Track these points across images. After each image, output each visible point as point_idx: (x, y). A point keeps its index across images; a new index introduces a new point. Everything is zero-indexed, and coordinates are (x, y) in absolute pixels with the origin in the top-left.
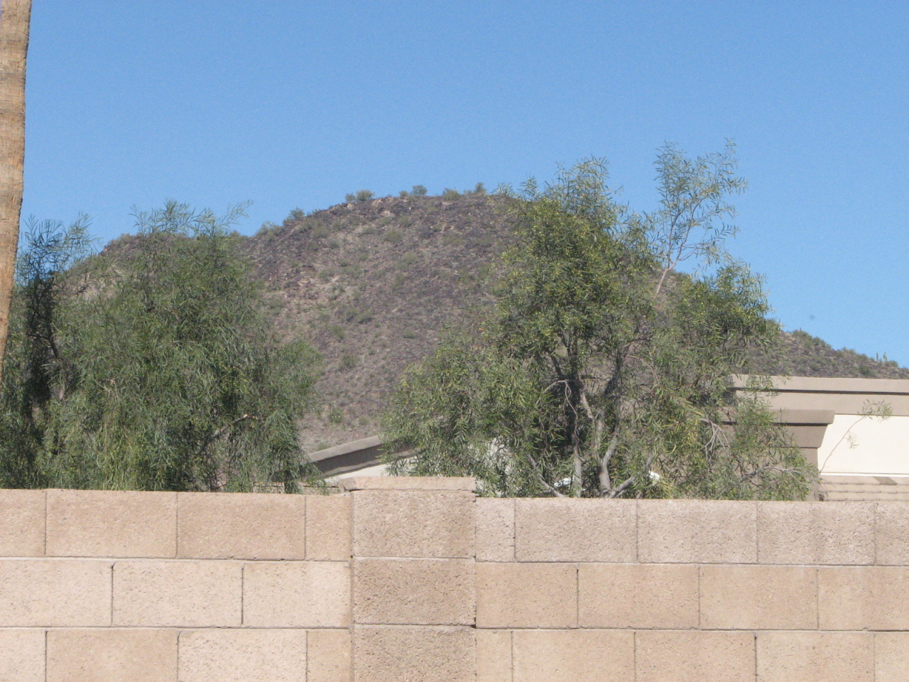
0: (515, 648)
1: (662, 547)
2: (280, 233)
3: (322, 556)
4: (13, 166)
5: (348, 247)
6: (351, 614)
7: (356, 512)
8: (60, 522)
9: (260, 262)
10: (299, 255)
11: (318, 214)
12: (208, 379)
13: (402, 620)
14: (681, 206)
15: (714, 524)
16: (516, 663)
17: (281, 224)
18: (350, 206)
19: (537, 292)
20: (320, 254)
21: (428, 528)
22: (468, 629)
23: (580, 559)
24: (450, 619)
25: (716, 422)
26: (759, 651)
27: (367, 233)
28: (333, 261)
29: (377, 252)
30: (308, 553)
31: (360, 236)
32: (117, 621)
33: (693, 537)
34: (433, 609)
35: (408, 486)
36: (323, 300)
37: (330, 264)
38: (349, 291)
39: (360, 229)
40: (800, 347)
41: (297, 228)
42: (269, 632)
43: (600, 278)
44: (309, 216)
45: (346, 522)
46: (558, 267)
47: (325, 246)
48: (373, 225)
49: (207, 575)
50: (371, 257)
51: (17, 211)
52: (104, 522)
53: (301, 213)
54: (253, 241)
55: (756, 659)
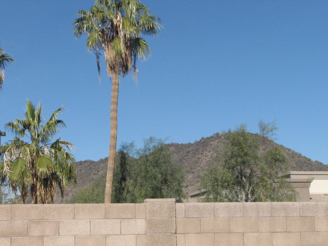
0: (186, 238)
1: (220, 214)
2: (199, 142)
3: (139, 218)
4: (115, 130)
5: (214, 145)
6: (146, 231)
7: (147, 207)
8: (78, 211)
9: (195, 149)
10: (203, 147)
11: (207, 138)
12: (159, 176)
13: (158, 232)
14: (264, 134)
15: (233, 208)
16: (186, 242)
17: (199, 140)
18: (214, 136)
19: (232, 154)
20: (208, 147)
21: (164, 210)
22: (174, 234)
23: (201, 217)
24: (170, 232)
25: (274, 182)
26: (244, 238)
27: (218, 142)
28: (211, 148)
29: (221, 146)
30: (136, 217)
31: (217, 142)
32: (91, 234)
33: (228, 211)
34: (166, 229)
35: (159, 201)
36: (209, 157)
37: (210, 149)
38: (215, 155)
39: (217, 141)
40: (317, 164)
41: (203, 141)
42: (127, 236)
43: (246, 151)
44: (205, 139)
45: (145, 210)
46: (236, 148)
47: (209, 145)
48: (220, 140)
49: (112, 223)
50: (219, 147)
51: (116, 140)
52: (88, 211)
53: (204, 138)
54: (193, 144)
55: (244, 239)
